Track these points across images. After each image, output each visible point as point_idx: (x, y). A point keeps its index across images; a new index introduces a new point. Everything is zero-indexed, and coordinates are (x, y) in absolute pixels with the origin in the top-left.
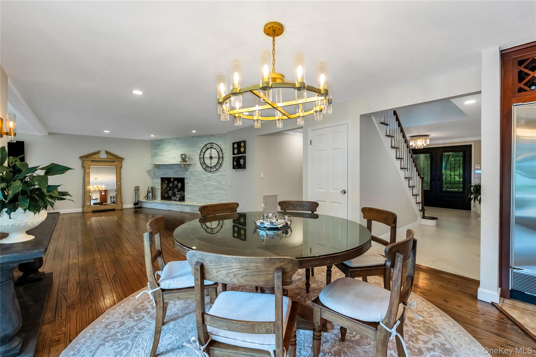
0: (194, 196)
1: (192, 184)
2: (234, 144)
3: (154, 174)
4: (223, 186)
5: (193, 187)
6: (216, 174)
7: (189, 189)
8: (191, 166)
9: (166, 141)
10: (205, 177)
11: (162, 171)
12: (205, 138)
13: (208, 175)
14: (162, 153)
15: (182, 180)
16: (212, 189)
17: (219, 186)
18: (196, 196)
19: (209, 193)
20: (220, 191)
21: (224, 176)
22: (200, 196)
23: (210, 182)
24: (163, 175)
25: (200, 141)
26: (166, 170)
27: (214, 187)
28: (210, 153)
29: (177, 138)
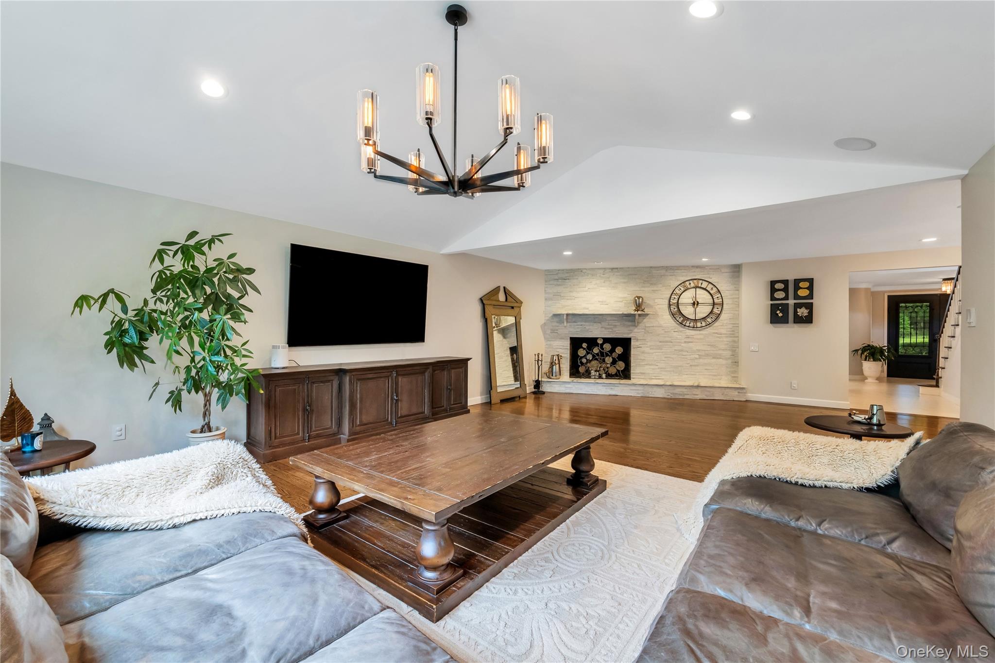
0: (653, 369)
1: (649, 348)
2: (773, 283)
3: (553, 331)
4: (720, 352)
5: (653, 353)
6: (705, 332)
7: (642, 358)
8: (647, 317)
9: (584, 273)
10: (678, 337)
11: (574, 325)
12: (681, 270)
13: (688, 334)
14: (574, 294)
15: (625, 343)
16: (697, 356)
17: (712, 352)
18: (659, 368)
19: (688, 364)
20: (714, 360)
21: (722, 336)
22: (668, 369)
23: (691, 345)
24: (577, 334)
25: (669, 274)
26: (584, 324)
27: (699, 353)
28: (695, 296)
29: (612, 269)
